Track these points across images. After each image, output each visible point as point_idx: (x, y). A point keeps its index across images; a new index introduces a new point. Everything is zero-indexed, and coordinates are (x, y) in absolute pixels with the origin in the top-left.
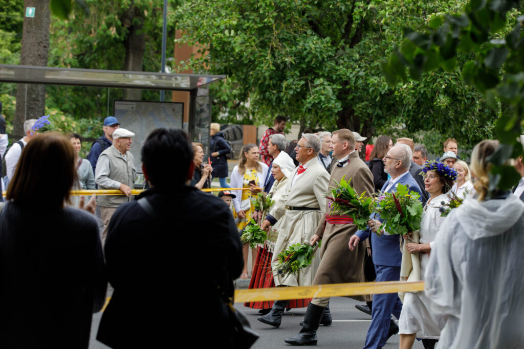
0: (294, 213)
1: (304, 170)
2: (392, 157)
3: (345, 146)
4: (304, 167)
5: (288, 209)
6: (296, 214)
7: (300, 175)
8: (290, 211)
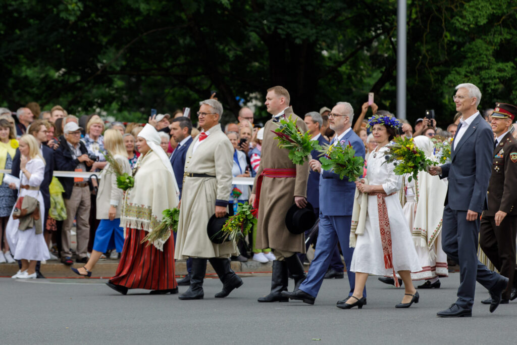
0: (194, 180)
1: (206, 136)
2: (340, 114)
3: (282, 101)
4: (207, 133)
5: (188, 176)
6: (197, 180)
7: (202, 141)
8: (190, 178)
